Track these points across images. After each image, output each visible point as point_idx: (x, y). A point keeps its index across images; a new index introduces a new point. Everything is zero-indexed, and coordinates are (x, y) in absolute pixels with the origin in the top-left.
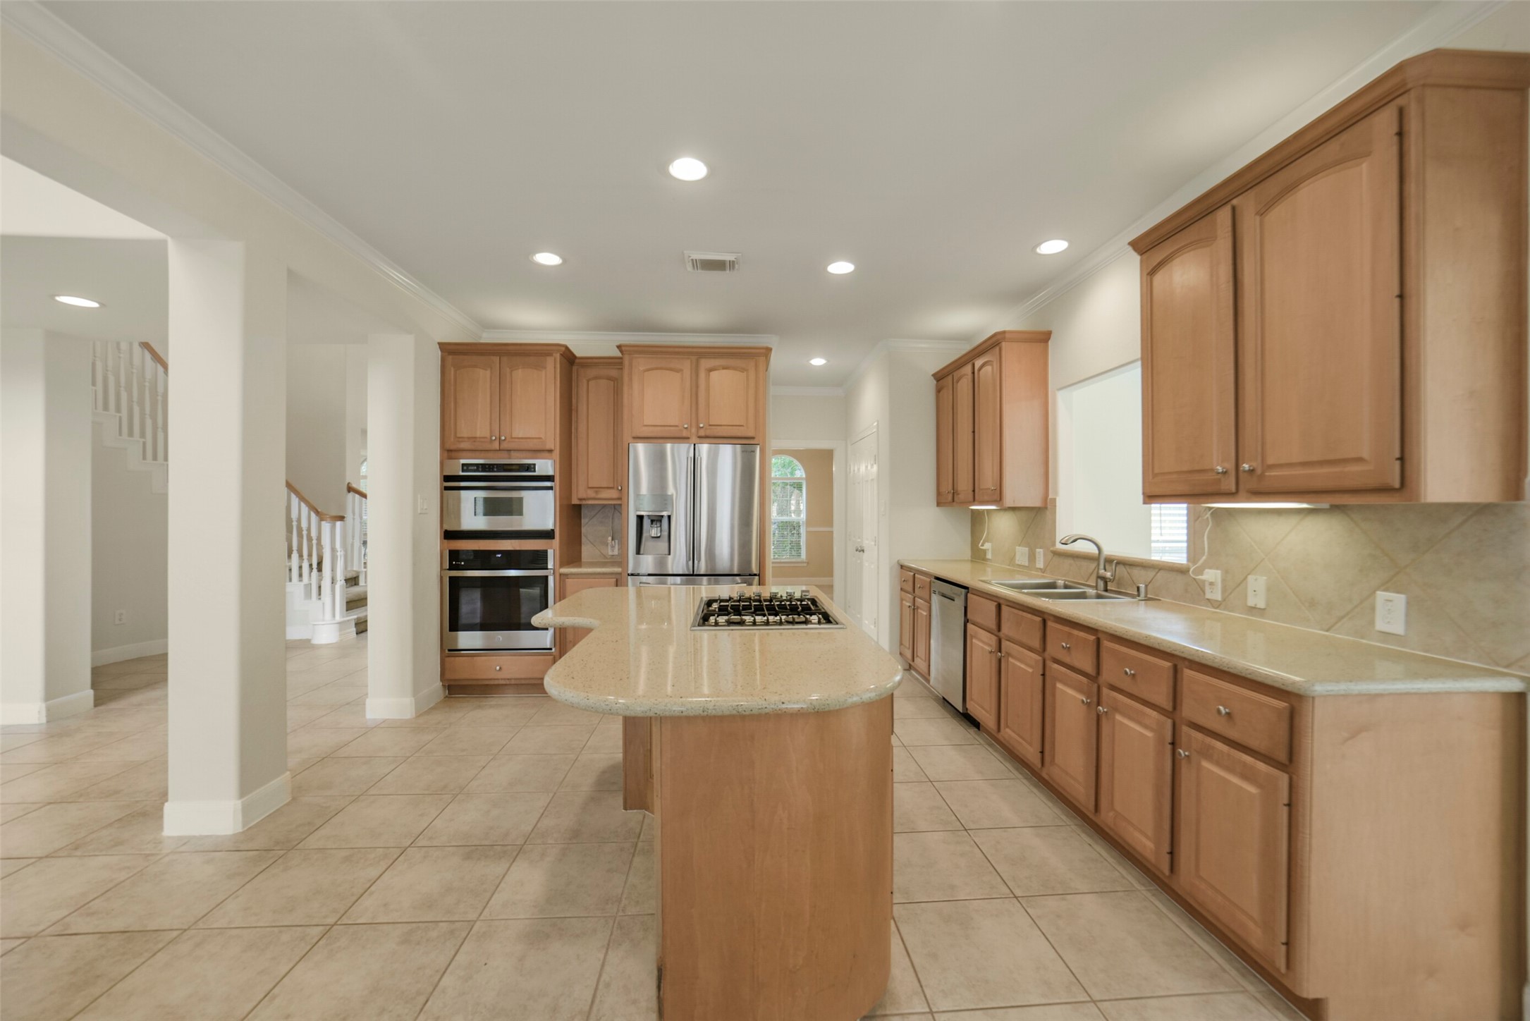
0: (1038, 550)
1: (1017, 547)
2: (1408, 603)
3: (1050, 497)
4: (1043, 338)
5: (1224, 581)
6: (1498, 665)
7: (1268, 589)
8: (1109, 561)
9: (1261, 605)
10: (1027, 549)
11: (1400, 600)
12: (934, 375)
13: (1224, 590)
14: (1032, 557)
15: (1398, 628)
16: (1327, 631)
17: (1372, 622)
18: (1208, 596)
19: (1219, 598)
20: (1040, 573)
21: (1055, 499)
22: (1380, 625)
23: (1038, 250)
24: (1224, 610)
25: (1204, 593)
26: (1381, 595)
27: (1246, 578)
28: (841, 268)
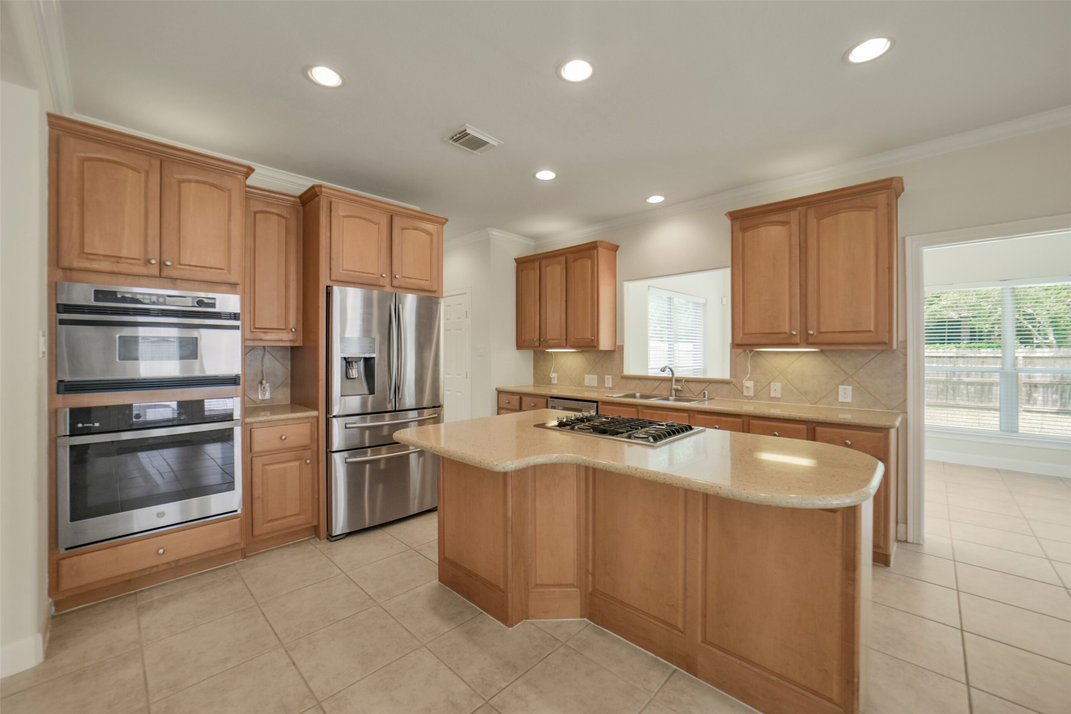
0: (606, 377)
1: (586, 375)
2: (853, 389)
3: (618, 344)
4: (615, 248)
5: (755, 386)
6: (888, 409)
7: (782, 389)
8: (678, 380)
9: (779, 396)
10: (596, 377)
11: (849, 388)
12: (516, 260)
13: (755, 391)
14: (601, 381)
15: (849, 400)
16: (814, 404)
17: (837, 399)
18: (745, 394)
19: (752, 395)
20: (609, 390)
21: (622, 346)
22: (841, 399)
23: (648, 201)
24: (756, 400)
25: (743, 393)
26: (841, 387)
27: (770, 383)
28: (546, 175)
